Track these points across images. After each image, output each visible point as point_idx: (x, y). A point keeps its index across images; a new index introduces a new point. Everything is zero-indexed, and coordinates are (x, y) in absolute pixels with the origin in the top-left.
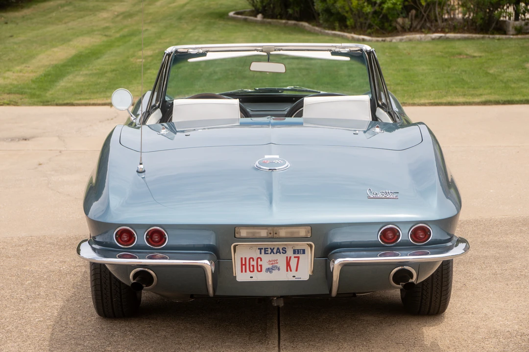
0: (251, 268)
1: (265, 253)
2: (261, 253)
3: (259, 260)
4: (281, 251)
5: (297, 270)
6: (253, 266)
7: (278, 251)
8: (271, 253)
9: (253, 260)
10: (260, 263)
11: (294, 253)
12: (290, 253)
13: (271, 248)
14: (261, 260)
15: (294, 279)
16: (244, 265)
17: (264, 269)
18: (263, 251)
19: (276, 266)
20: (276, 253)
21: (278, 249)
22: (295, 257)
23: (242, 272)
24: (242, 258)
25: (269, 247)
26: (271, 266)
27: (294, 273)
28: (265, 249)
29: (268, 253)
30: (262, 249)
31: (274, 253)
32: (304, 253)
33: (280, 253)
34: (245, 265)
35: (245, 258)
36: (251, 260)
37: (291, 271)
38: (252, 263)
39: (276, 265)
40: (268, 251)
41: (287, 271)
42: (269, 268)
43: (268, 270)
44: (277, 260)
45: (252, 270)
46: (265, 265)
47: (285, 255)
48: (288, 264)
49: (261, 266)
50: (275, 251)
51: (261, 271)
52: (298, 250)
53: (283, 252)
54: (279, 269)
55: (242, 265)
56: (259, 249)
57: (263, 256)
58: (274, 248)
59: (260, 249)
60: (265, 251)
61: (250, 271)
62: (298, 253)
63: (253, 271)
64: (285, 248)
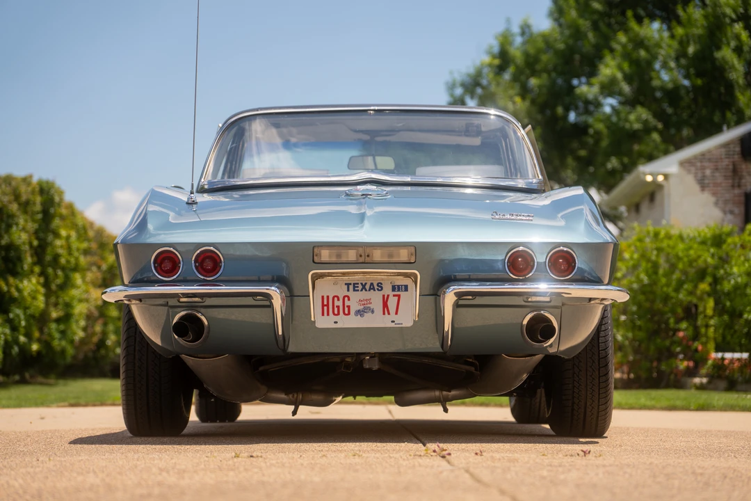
0: (336, 309)
1: (354, 290)
2: (348, 290)
3: (346, 299)
4: (376, 287)
5: (396, 313)
6: (338, 307)
7: (372, 288)
8: (362, 290)
9: (338, 300)
10: (347, 303)
11: (394, 289)
12: (387, 290)
13: (362, 284)
14: (349, 300)
15: (393, 325)
16: (326, 305)
17: (352, 312)
18: (351, 287)
19: (369, 307)
20: (369, 290)
21: (372, 284)
22: (394, 296)
23: (323, 315)
24: (323, 297)
25: (359, 282)
26: (362, 307)
27: (393, 316)
28: (354, 284)
29: (358, 290)
30: (351, 284)
31: (366, 290)
32: (406, 289)
33: (375, 290)
34: (328, 305)
35: (328, 297)
36: (336, 299)
37: (389, 314)
38: (337, 303)
39: (369, 305)
40: (358, 287)
41: (384, 314)
42: (359, 311)
43: (359, 313)
44: (370, 299)
45: (336, 312)
46: (355, 306)
47: (381, 293)
48: (385, 305)
49: (349, 307)
50: (367, 287)
51: (349, 314)
52: (398, 286)
53: (378, 289)
54: (373, 312)
55: (323, 305)
56: (346, 284)
57: (351, 294)
58: (366, 284)
59: (348, 285)
60: (354, 287)
61: (334, 314)
62: (399, 291)
63: (338, 314)
64: (381, 284)
